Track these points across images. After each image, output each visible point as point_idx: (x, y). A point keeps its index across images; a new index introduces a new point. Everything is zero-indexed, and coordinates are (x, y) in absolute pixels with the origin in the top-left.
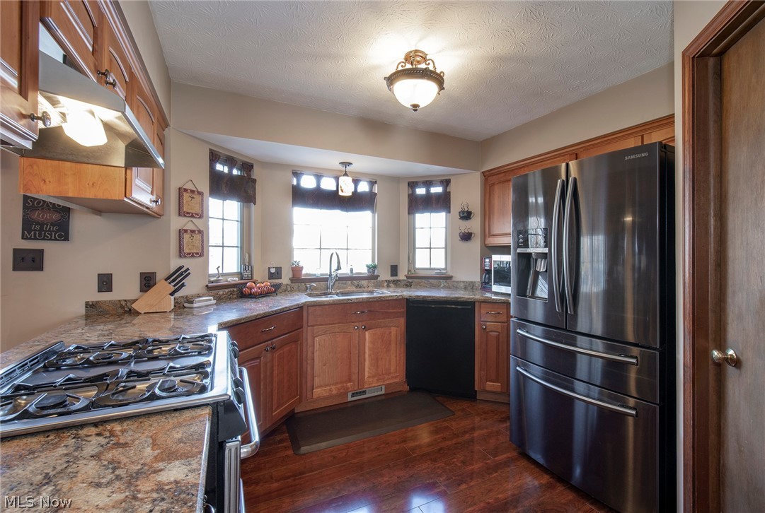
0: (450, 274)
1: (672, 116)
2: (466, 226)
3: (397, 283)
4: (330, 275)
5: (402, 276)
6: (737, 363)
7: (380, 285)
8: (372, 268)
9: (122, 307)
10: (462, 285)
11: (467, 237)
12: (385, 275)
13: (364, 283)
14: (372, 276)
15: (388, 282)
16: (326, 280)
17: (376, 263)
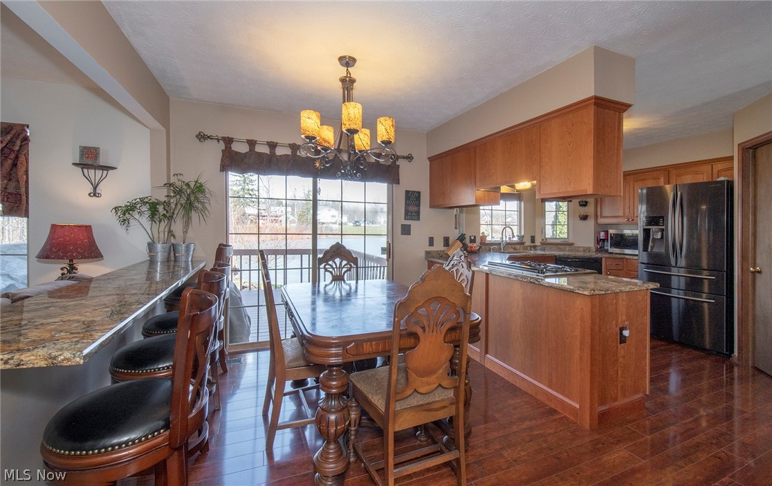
0: (571, 241)
1: (733, 157)
2: (583, 210)
3: (535, 247)
4: (502, 241)
5: (538, 243)
6: (759, 272)
7: (526, 248)
8: (521, 237)
9: (439, 254)
10: (581, 249)
11: (585, 218)
12: (528, 243)
13: (518, 247)
14: (521, 243)
15: (530, 246)
16: (500, 244)
17: (523, 234)
